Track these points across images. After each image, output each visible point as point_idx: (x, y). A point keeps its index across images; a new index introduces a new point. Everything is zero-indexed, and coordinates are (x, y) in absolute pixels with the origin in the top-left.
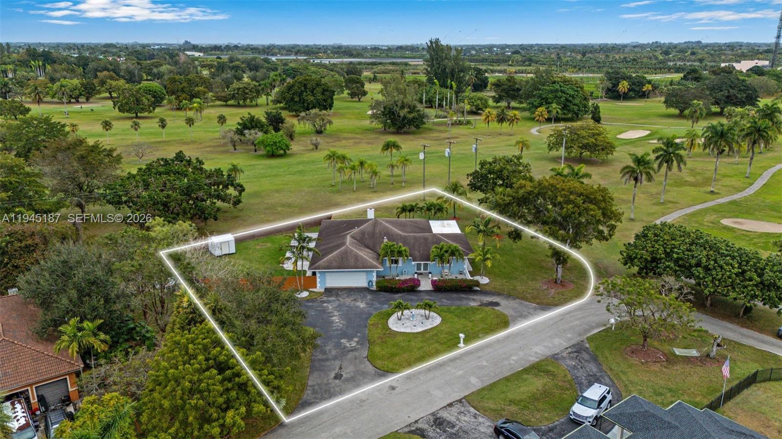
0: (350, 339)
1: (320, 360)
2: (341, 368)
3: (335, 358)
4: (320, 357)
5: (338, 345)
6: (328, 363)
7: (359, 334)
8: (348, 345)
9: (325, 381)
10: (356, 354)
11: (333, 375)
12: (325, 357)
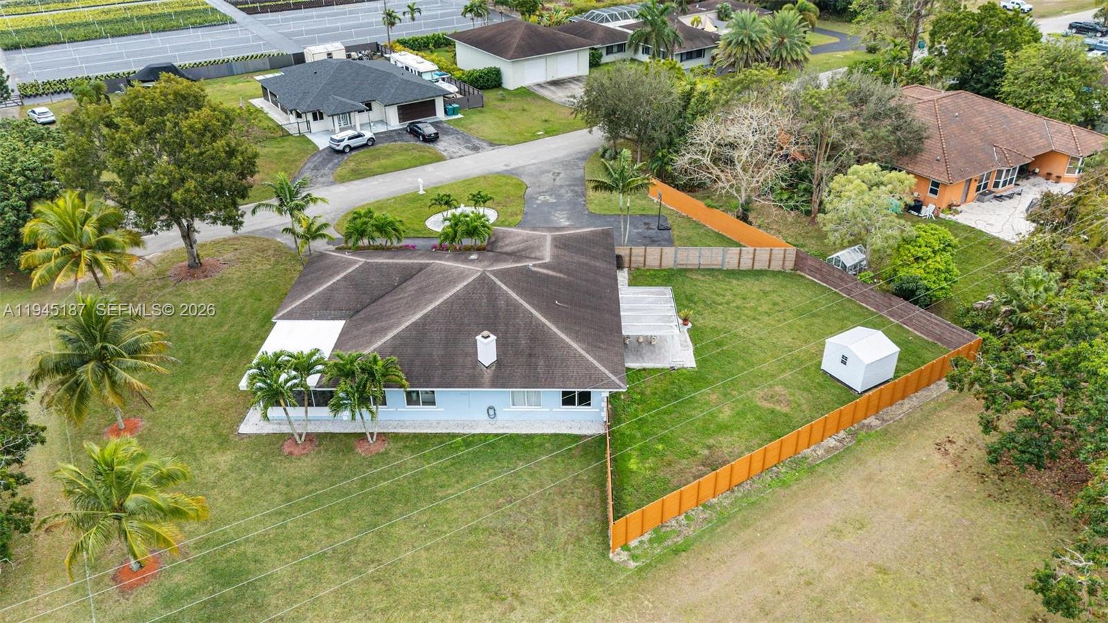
0: (545, 203)
1: (577, 185)
2: (554, 180)
3: (561, 187)
4: (576, 188)
5: (559, 196)
6: (567, 183)
7: (535, 206)
8: (548, 198)
9: (568, 172)
10: (538, 190)
11: (561, 176)
12: (572, 187)
